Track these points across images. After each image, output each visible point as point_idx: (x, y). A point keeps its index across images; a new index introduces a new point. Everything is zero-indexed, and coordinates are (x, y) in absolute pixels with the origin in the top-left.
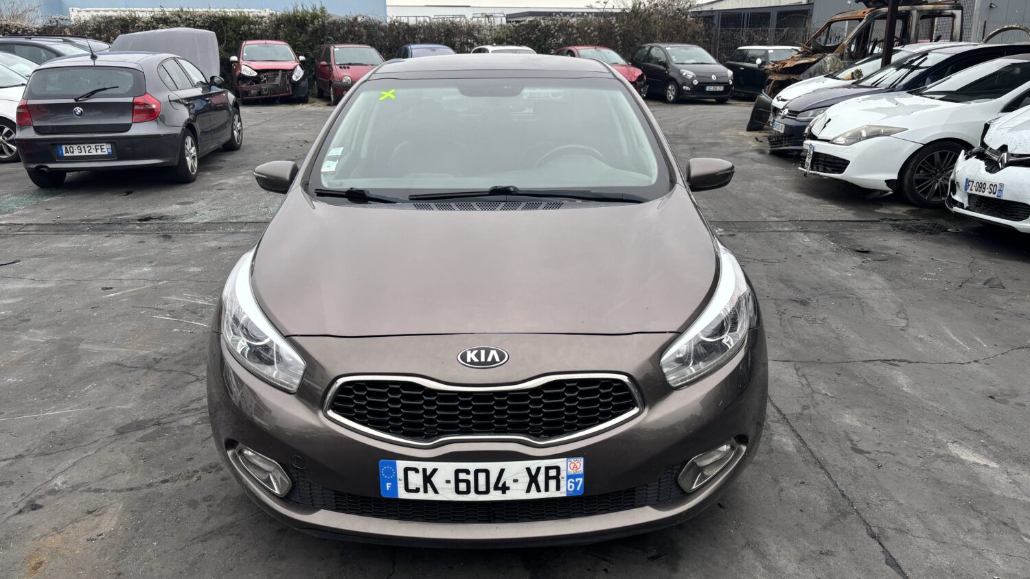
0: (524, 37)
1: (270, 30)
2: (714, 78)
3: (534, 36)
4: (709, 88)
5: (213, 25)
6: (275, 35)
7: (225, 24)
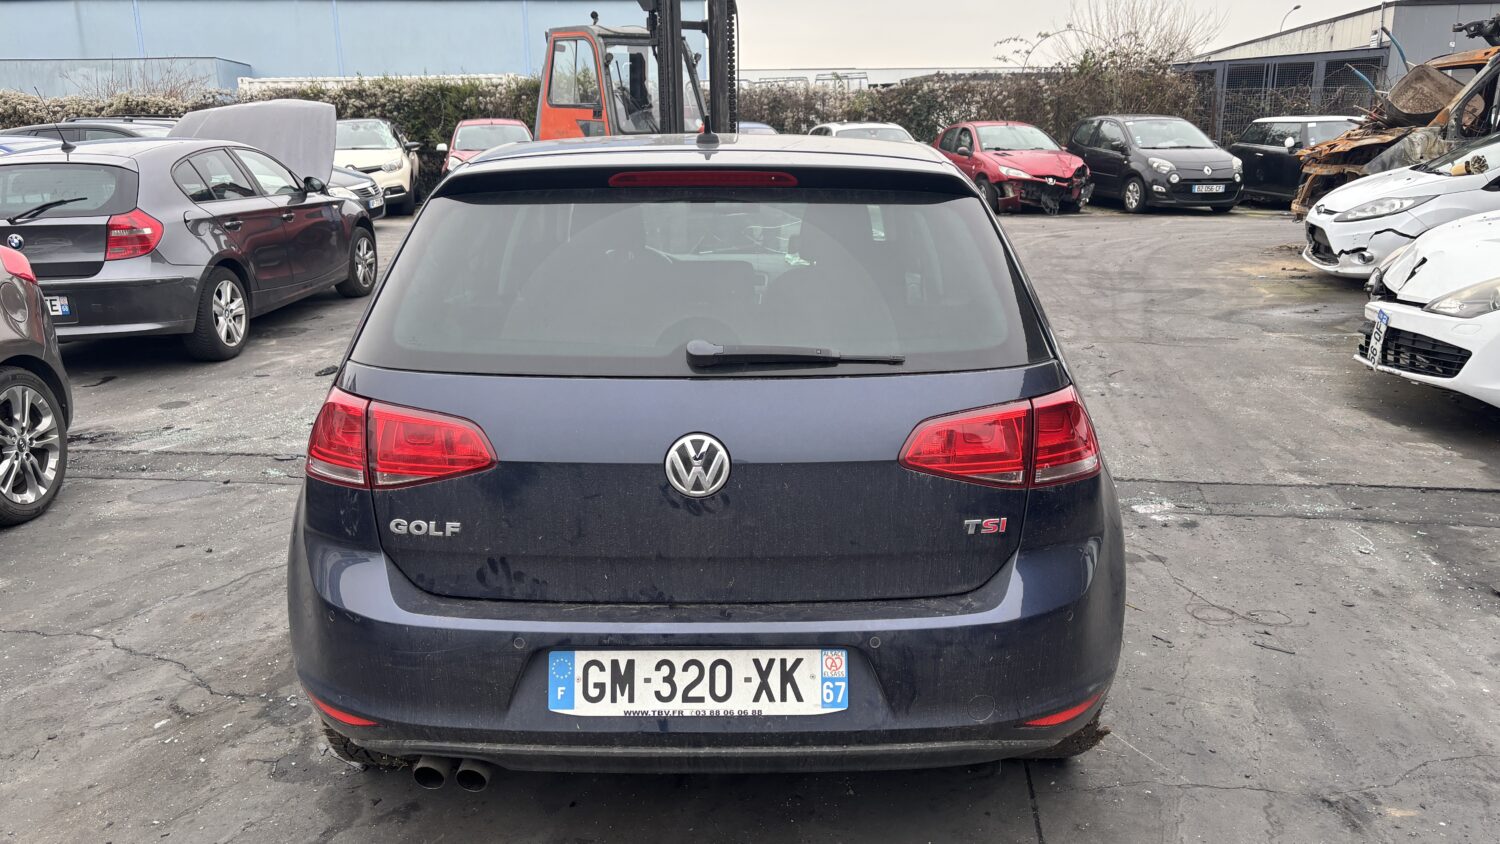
0: (893, 109)
1: (506, 105)
2: (1207, 171)
3: (911, 107)
4: (1197, 189)
5: (426, 98)
6: (514, 111)
7: (443, 96)
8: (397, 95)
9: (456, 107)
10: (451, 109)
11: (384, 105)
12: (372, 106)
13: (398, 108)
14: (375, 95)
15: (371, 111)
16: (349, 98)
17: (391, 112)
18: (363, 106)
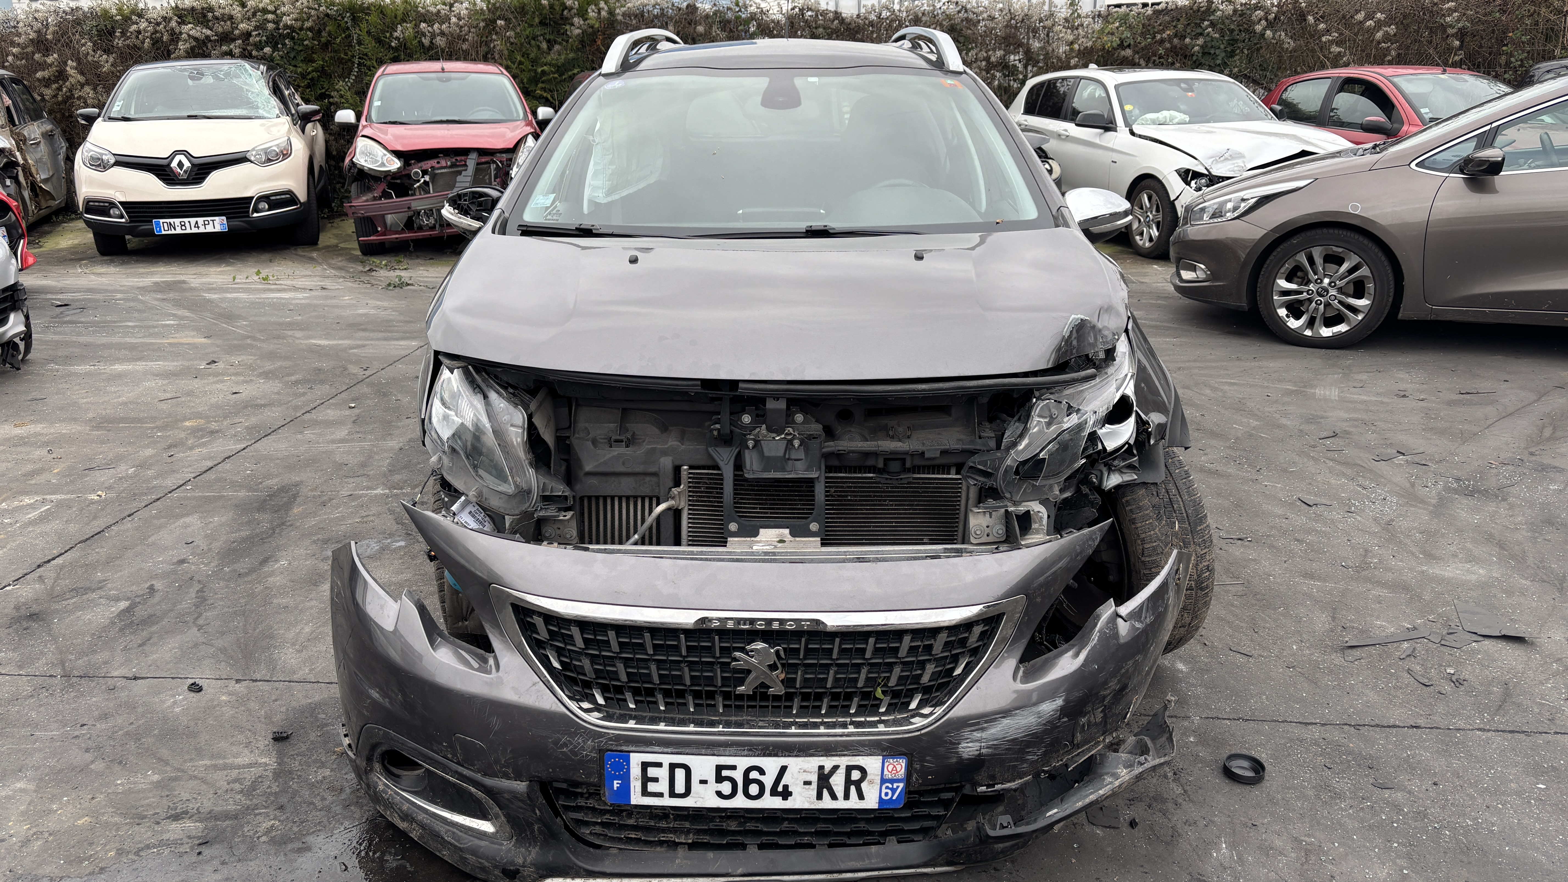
5: (325, 25)
6: (484, 49)
7: (354, 19)
8: (270, 17)
9: (379, 41)
10: (370, 44)
11: (248, 35)
12: (226, 38)
13: (274, 40)
14: (231, 17)
15: (224, 48)
16: (182, 22)
17: (259, 46)
18: (207, 37)
